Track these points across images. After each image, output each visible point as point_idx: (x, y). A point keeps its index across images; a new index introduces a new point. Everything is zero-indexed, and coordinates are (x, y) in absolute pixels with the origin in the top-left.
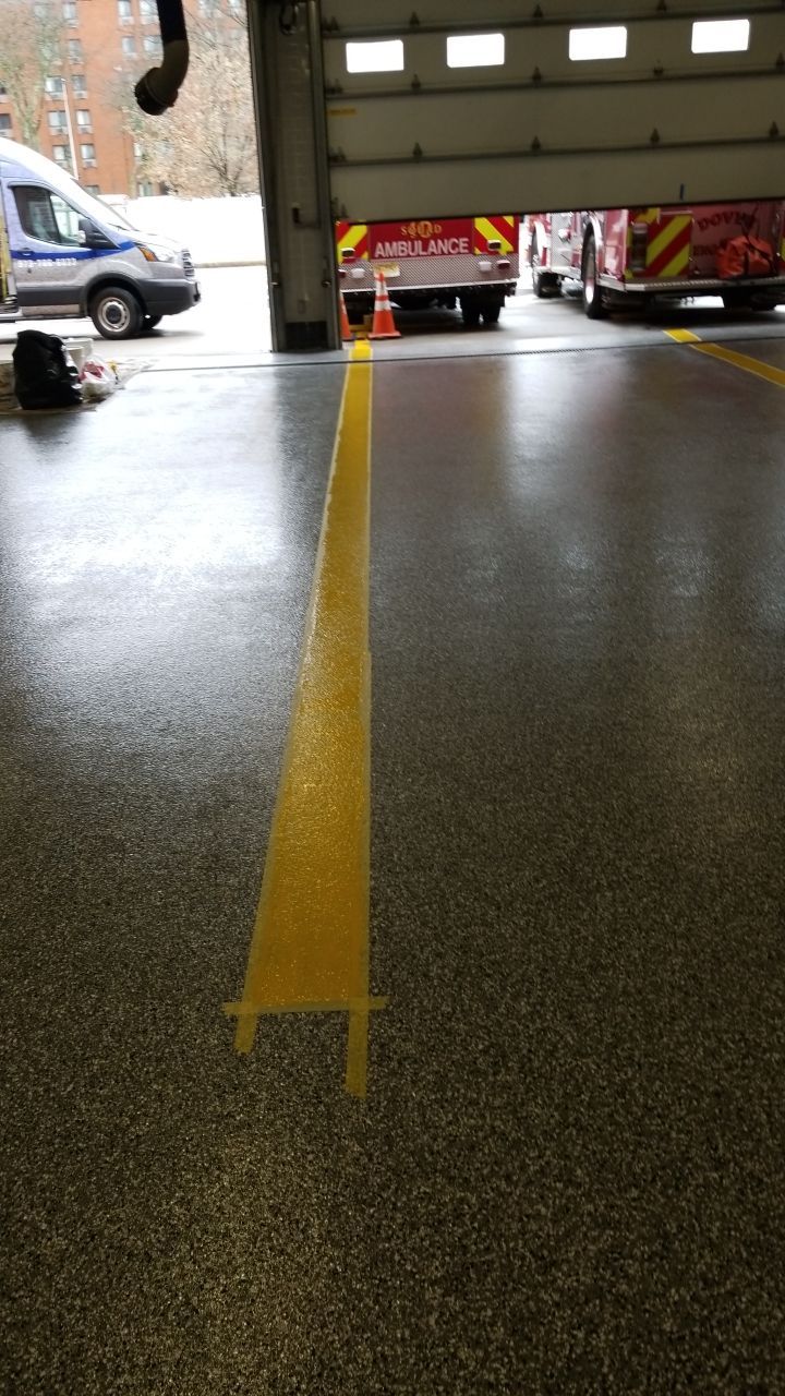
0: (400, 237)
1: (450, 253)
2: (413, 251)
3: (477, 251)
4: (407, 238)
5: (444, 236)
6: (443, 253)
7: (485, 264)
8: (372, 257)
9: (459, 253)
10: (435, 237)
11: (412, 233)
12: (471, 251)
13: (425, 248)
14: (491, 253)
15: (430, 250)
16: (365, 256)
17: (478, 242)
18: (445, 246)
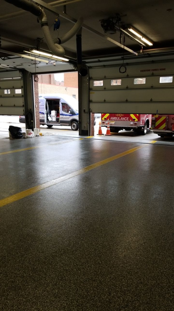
0: (115, 116)
1: (125, 120)
2: (118, 119)
3: (130, 120)
4: (117, 116)
5: (124, 117)
6: (123, 120)
7: (132, 123)
8: (110, 120)
9: (127, 120)
10: (122, 117)
11: (118, 116)
12: (129, 120)
13: (120, 119)
14: (133, 121)
15: (121, 119)
16: (109, 119)
17: (131, 118)
18: (124, 119)
